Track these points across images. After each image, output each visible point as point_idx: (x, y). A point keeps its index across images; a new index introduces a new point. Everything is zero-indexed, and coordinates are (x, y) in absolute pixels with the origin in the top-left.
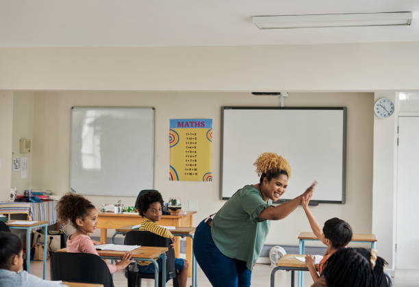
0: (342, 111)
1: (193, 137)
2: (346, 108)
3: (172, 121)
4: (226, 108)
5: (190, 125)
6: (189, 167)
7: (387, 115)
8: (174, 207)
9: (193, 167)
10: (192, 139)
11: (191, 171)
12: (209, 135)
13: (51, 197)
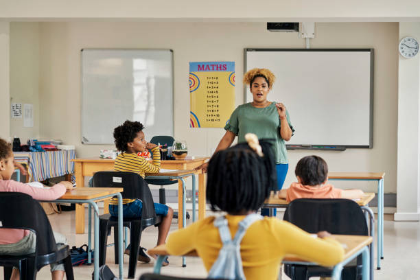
0: (369, 53)
1: (215, 80)
2: (373, 50)
3: (192, 65)
4: (248, 50)
5: (211, 68)
6: (211, 113)
7: (412, 54)
8: (178, 151)
9: (216, 113)
10: (213, 83)
11: (213, 118)
12: (231, 79)
13: (59, 147)
